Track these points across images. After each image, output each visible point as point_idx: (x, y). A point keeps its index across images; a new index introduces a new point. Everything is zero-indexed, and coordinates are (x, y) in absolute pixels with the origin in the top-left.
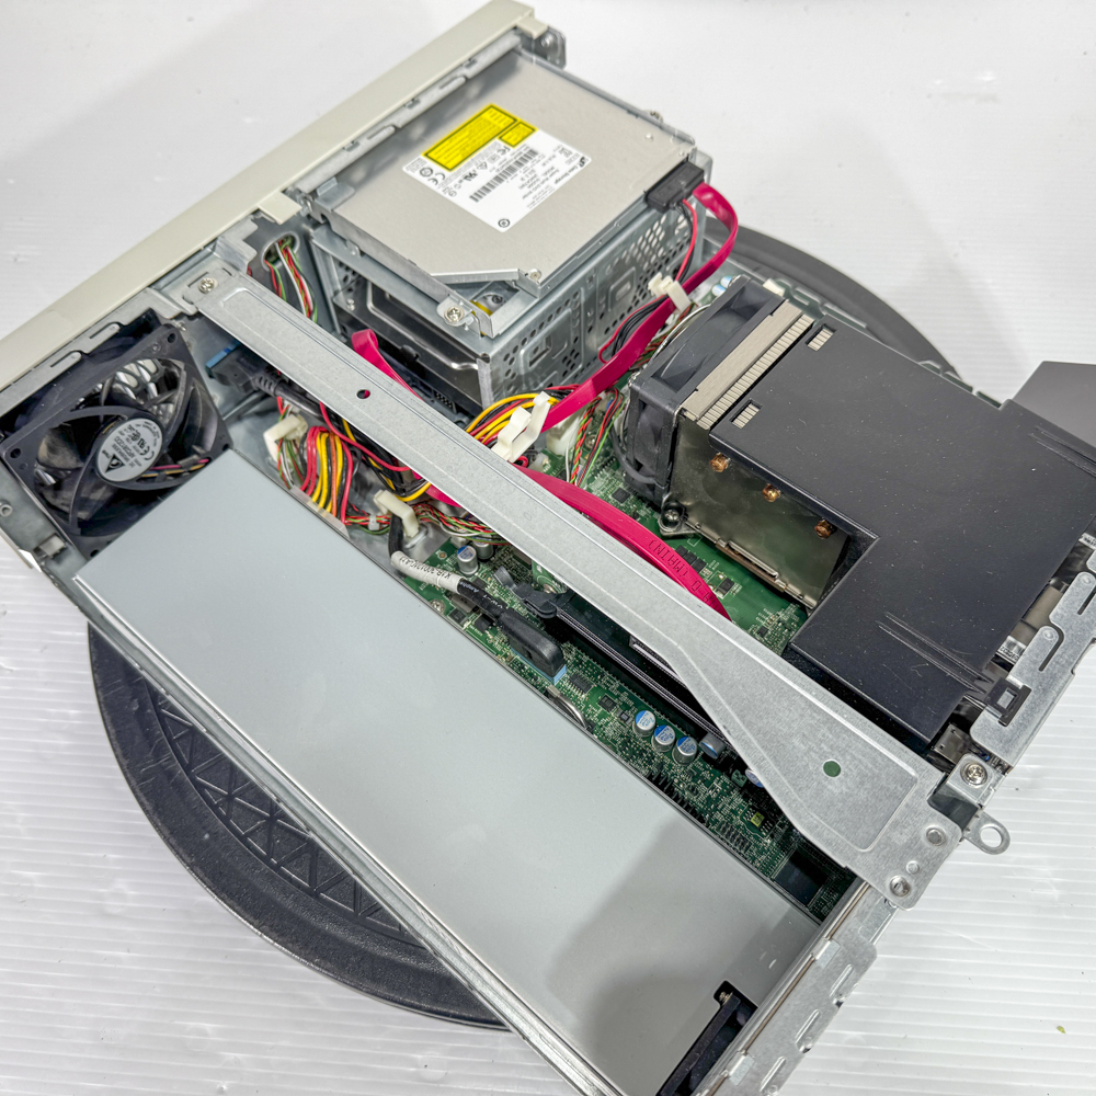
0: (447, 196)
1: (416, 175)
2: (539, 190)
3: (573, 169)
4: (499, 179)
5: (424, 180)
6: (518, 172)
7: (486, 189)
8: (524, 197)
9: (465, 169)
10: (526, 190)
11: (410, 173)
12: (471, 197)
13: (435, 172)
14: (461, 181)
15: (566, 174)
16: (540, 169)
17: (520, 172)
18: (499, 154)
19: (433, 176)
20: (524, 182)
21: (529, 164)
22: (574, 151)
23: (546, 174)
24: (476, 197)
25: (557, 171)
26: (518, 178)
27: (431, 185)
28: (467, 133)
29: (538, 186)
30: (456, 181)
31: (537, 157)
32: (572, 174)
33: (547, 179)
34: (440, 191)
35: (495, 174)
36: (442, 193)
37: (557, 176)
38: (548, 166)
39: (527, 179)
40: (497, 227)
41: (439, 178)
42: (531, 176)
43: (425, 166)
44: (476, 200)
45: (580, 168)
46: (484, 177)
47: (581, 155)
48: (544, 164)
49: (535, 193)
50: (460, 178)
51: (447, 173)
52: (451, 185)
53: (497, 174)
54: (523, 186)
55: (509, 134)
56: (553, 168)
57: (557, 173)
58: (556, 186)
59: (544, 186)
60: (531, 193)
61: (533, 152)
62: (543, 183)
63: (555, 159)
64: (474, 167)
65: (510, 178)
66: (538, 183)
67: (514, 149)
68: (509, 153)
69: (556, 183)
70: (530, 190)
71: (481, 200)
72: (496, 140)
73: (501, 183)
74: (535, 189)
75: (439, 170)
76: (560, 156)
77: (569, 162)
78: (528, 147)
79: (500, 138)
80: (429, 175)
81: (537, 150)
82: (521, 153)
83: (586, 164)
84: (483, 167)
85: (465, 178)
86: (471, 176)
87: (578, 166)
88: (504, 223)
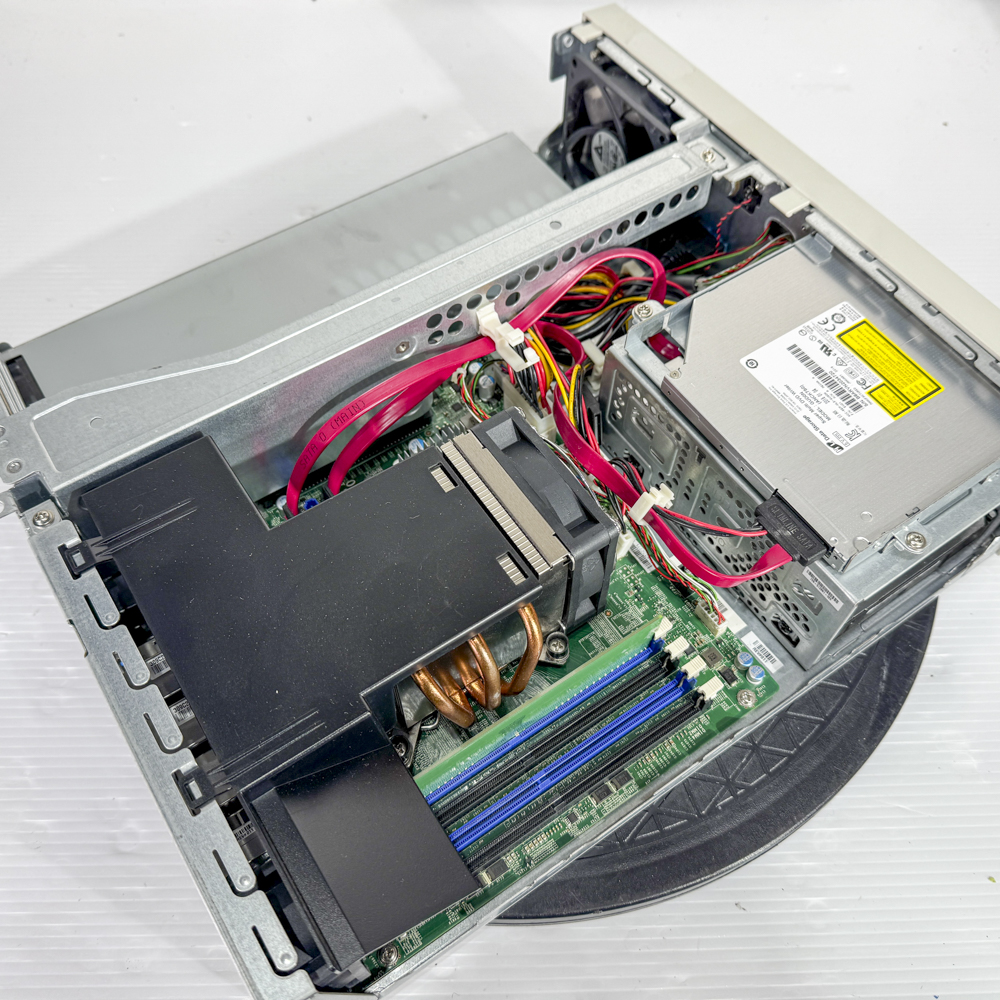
0: (801, 328)
1: (836, 310)
2: (797, 402)
3: (824, 435)
4: (818, 371)
5: (828, 314)
6: (826, 388)
7: (804, 359)
8: (787, 387)
9: (838, 349)
10: (798, 391)
11: (840, 305)
12: (795, 346)
13: (836, 325)
14: (819, 341)
15: (816, 428)
16: (828, 408)
17: (824, 390)
19: (831, 322)
20: (810, 390)
21: (838, 399)
22: (854, 444)
23: (821, 411)
24: (795, 349)
25: (824, 422)
26: (818, 387)
27: (821, 318)
28: (896, 360)
29: (802, 401)
30: (819, 337)
31: (847, 408)
32: (817, 434)
33: (812, 411)
34: (808, 324)
35: (827, 370)
36: (806, 324)
37: (816, 420)
38: (831, 415)
39: (815, 395)
40: (748, 357)
41: (829, 326)
42: (819, 399)
43: (847, 319)
44: (790, 349)
45: (825, 442)
46: (826, 363)
47: (846, 449)
48: (836, 413)
49: (793, 397)
50: (826, 342)
51: (834, 334)
52: (815, 333)
53: (827, 372)
54: (805, 390)
55: (892, 395)
56: (829, 419)
57: (820, 421)
58: (799, 416)
59: (802, 406)
60: (794, 393)
61: (857, 408)
62: (806, 405)
63: (843, 424)
64: (839, 355)
65: (820, 381)
66: (807, 402)
67: (865, 393)
68: (859, 387)
69: (805, 417)
70: (798, 393)
71: (789, 352)
72: (882, 381)
73: (813, 372)
74: (798, 397)
75: (841, 328)
76: (849, 430)
77: (837, 435)
78: (866, 405)
79: (884, 384)
80: (833, 318)
81: (860, 412)
82: (858, 398)
83: (832, 449)
84: (840, 362)
85: (824, 346)
86: (826, 350)
87: (829, 441)
88: (754, 364)
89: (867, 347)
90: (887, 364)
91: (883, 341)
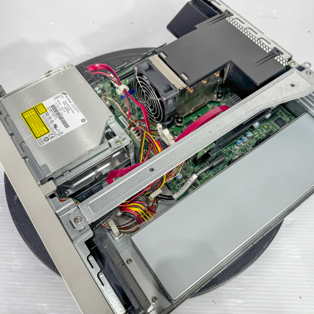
0: (62, 135)
1: (46, 143)
2: (72, 107)
3: (67, 97)
4: (61, 118)
5: (50, 141)
6: (60, 112)
7: (64, 123)
8: (73, 112)
9: (51, 127)
10: (70, 111)
11: (43, 145)
12: (66, 128)
13: (48, 137)
14: (57, 130)
15: (68, 99)
16: (63, 105)
18: (48, 116)
19: (49, 138)
21: (58, 108)
22: (58, 95)
23: (65, 105)
24: (67, 126)
25: (65, 101)
26: (63, 113)
28: (32, 124)
29: (70, 108)
31: (56, 106)
32: (69, 97)
33: (68, 105)
34: (58, 137)
35: (58, 119)
36: (60, 136)
37: (68, 101)
39: (65, 110)
40: (84, 123)
42: (64, 109)
44: (69, 126)
45: (67, 95)
46: (58, 122)
47: (61, 93)
48: (60, 104)
50: (55, 130)
51: (51, 133)
53: (58, 118)
54: (68, 112)
55: (39, 111)
56: (63, 102)
57: (66, 101)
58: (73, 102)
59: (71, 106)
60: (72, 110)
61: (53, 106)
62: (69, 106)
63: (59, 101)
64: (51, 124)
65: (62, 115)
66: (68, 107)
67: (48, 111)
68: (49, 113)
69: (71, 102)
70: (71, 110)
71: (69, 125)
72: (40, 116)
73: (63, 118)
74: (71, 109)
75: (47, 135)
76: (58, 99)
77: (63, 97)
78: (49, 107)
79: (40, 114)
80: (49, 139)
81: (52, 105)
82: (51, 110)
83: (66, 93)
84: (52, 122)
85: (55, 128)
86: (55, 126)
87: (66, 95)
88: (83, 121)
89: (40, 128)
90: (36, 122)
91: (34, 131)
